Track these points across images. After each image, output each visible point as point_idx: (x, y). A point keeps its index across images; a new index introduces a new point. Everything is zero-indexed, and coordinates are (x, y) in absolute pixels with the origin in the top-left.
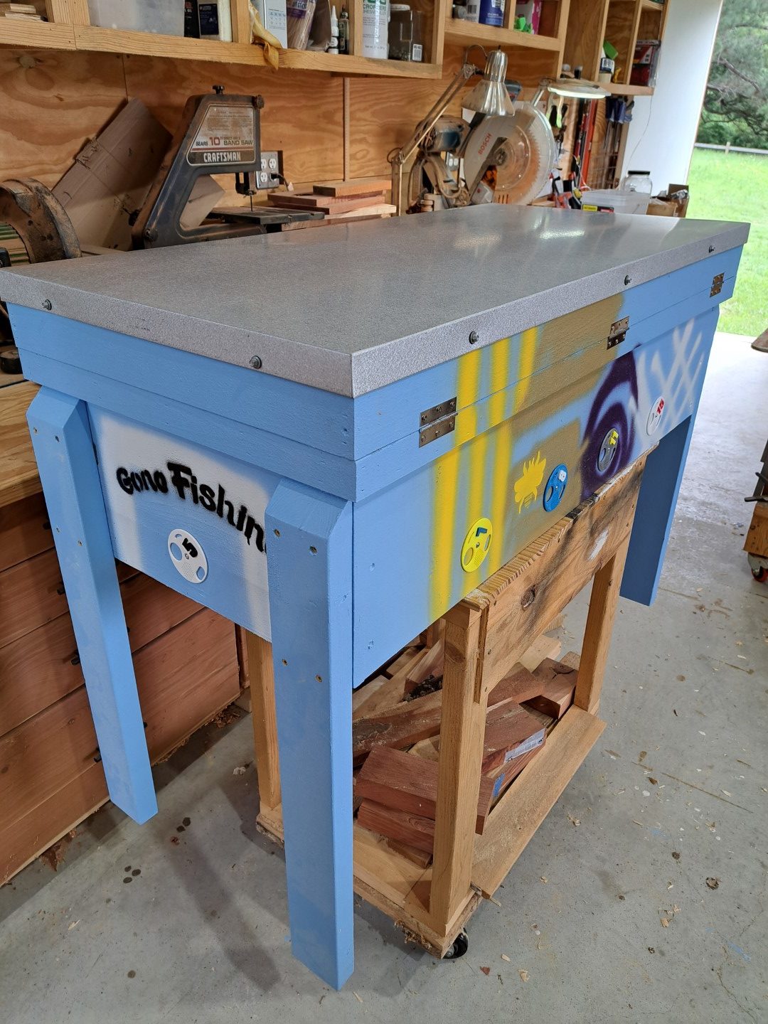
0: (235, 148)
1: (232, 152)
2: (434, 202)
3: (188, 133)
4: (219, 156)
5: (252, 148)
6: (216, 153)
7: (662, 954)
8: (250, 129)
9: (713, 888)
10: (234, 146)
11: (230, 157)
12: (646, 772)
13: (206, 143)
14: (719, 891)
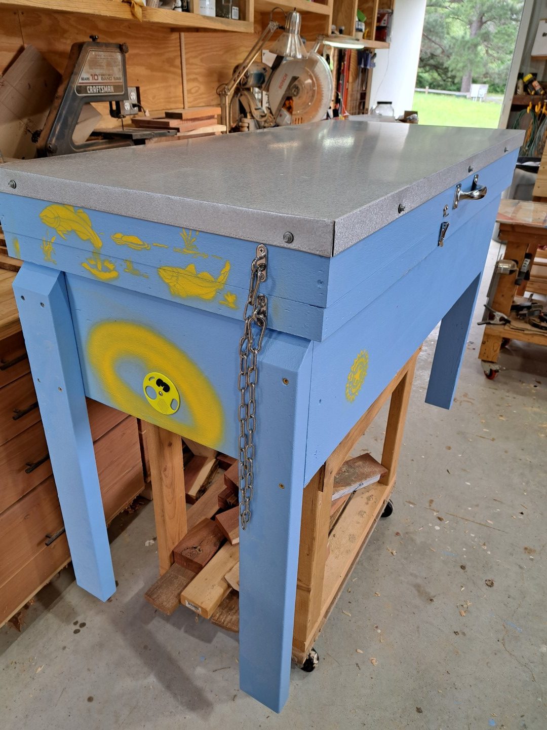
0: (108, 83)
1: (108, 85)
2: (249, 124)
3: (75, 70)
4: (98, 88)
5: (121, 83)
6: (95, 86)
7: (464, 634)
8: (119, 69)
9: (490, 586)
10: (108, 81)
11: (106, 89)
12: (435, 514)
13: (88, 79)
14: (495, 587)
